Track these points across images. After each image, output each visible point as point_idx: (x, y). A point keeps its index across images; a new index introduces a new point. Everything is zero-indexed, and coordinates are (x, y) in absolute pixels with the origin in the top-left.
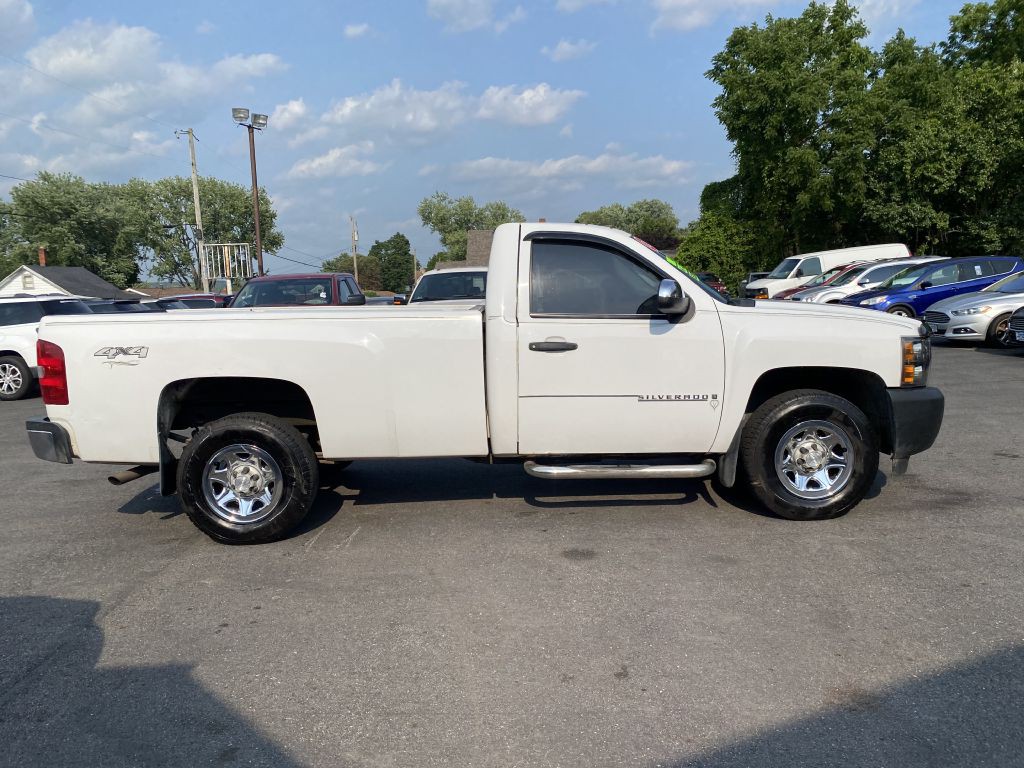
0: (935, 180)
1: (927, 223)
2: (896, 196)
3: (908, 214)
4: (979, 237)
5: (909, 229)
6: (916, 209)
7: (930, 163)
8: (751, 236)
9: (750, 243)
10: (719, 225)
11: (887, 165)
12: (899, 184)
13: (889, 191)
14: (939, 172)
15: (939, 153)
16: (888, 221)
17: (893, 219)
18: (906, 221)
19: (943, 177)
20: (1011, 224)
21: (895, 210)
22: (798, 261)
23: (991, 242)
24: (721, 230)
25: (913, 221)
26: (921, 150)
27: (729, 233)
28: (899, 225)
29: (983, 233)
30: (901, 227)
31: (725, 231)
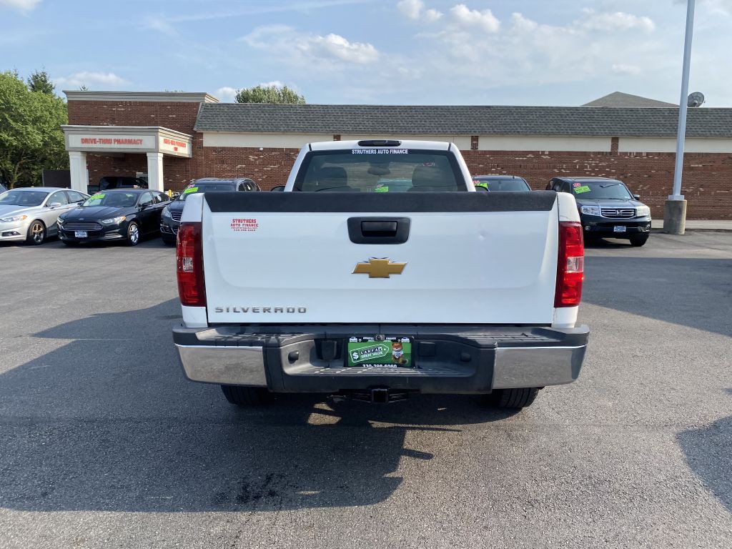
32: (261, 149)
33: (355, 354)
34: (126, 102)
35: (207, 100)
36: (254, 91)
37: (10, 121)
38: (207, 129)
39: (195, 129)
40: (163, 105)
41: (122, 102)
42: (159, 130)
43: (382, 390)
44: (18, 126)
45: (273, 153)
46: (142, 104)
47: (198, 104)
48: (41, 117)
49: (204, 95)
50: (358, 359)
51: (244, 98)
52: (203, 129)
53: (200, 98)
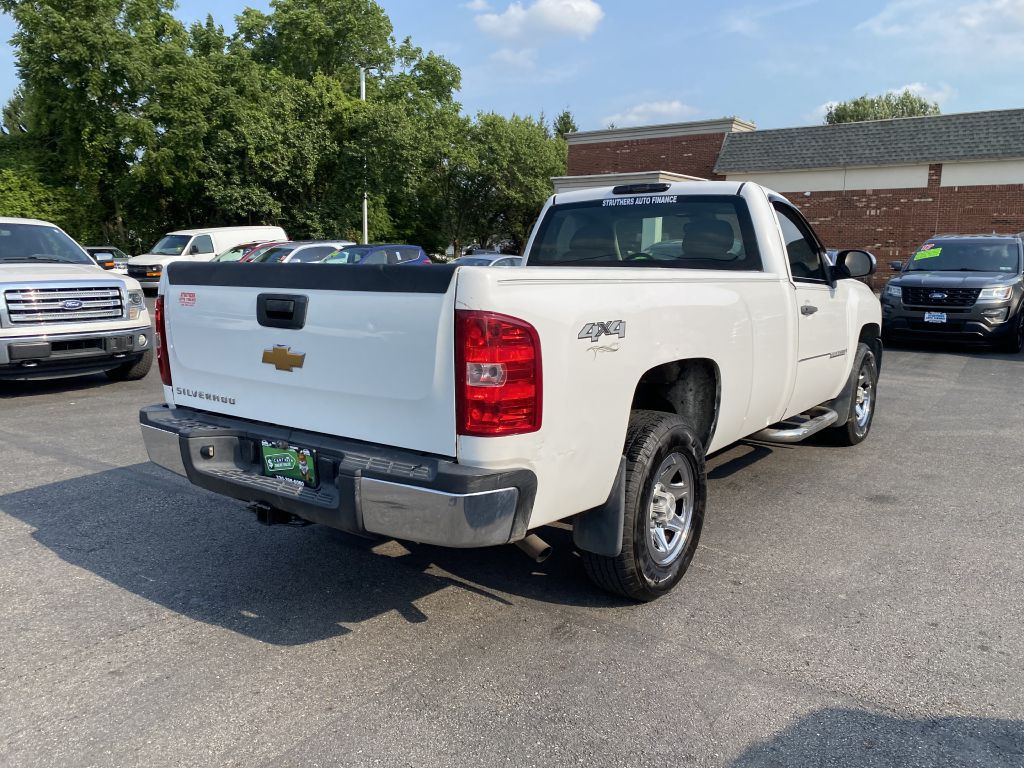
0: (272, 169)
1: (265, 209)
2: (236, 179)
3: (249, 198)
4: (305, 225)
5: (248, 211)
6: (256, 193)
7: (269, 152)
8: (64, 205)
9: (62, 212)
10: (23, 188)
11: (228, 147)
12: (238, 167)
13: (228, 174)
14: (275, 162)
15: (276, 144)
16: (230, 203)
17: (236, 200)
18: (247, 204)
19: (279, 167)
20: (329, 216)
21: (237, 193)
22: (190, 237)
23: (315, 231)
24: (26, 194)
25: (254, 205)
26: (261, 138)
27: (37, 198)
28: (242, 207)
29: (309, 222)
30: (243, 209)
31: (31, 195)
32: (808, 194)
33: (269, 461)
34: (632, 141)
35: (736, 129)
36: (856, 104)
37: (519, 175)
38: (731, 170)
39: (715, 171)
40: (677, 141)
41: (628, 141)
42: (661, 176)
43: (264, 507)
44: (528, 181)
45: (826, 199)
46: (651, 141)
47: (722, 135)
48: (554, 168)
49: (731, 121)
50: (273, 468)
51: (838, 117)
52: (726, 170)
53: (727, 126)
